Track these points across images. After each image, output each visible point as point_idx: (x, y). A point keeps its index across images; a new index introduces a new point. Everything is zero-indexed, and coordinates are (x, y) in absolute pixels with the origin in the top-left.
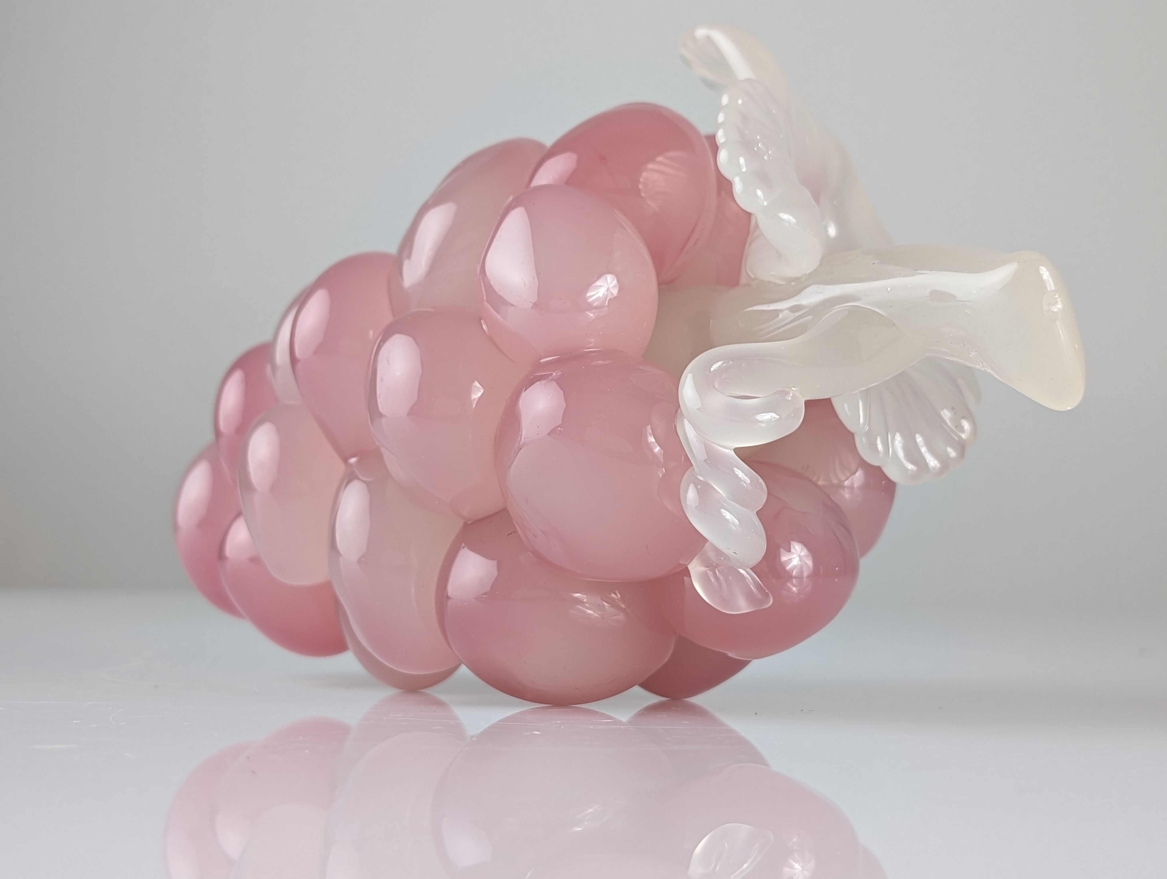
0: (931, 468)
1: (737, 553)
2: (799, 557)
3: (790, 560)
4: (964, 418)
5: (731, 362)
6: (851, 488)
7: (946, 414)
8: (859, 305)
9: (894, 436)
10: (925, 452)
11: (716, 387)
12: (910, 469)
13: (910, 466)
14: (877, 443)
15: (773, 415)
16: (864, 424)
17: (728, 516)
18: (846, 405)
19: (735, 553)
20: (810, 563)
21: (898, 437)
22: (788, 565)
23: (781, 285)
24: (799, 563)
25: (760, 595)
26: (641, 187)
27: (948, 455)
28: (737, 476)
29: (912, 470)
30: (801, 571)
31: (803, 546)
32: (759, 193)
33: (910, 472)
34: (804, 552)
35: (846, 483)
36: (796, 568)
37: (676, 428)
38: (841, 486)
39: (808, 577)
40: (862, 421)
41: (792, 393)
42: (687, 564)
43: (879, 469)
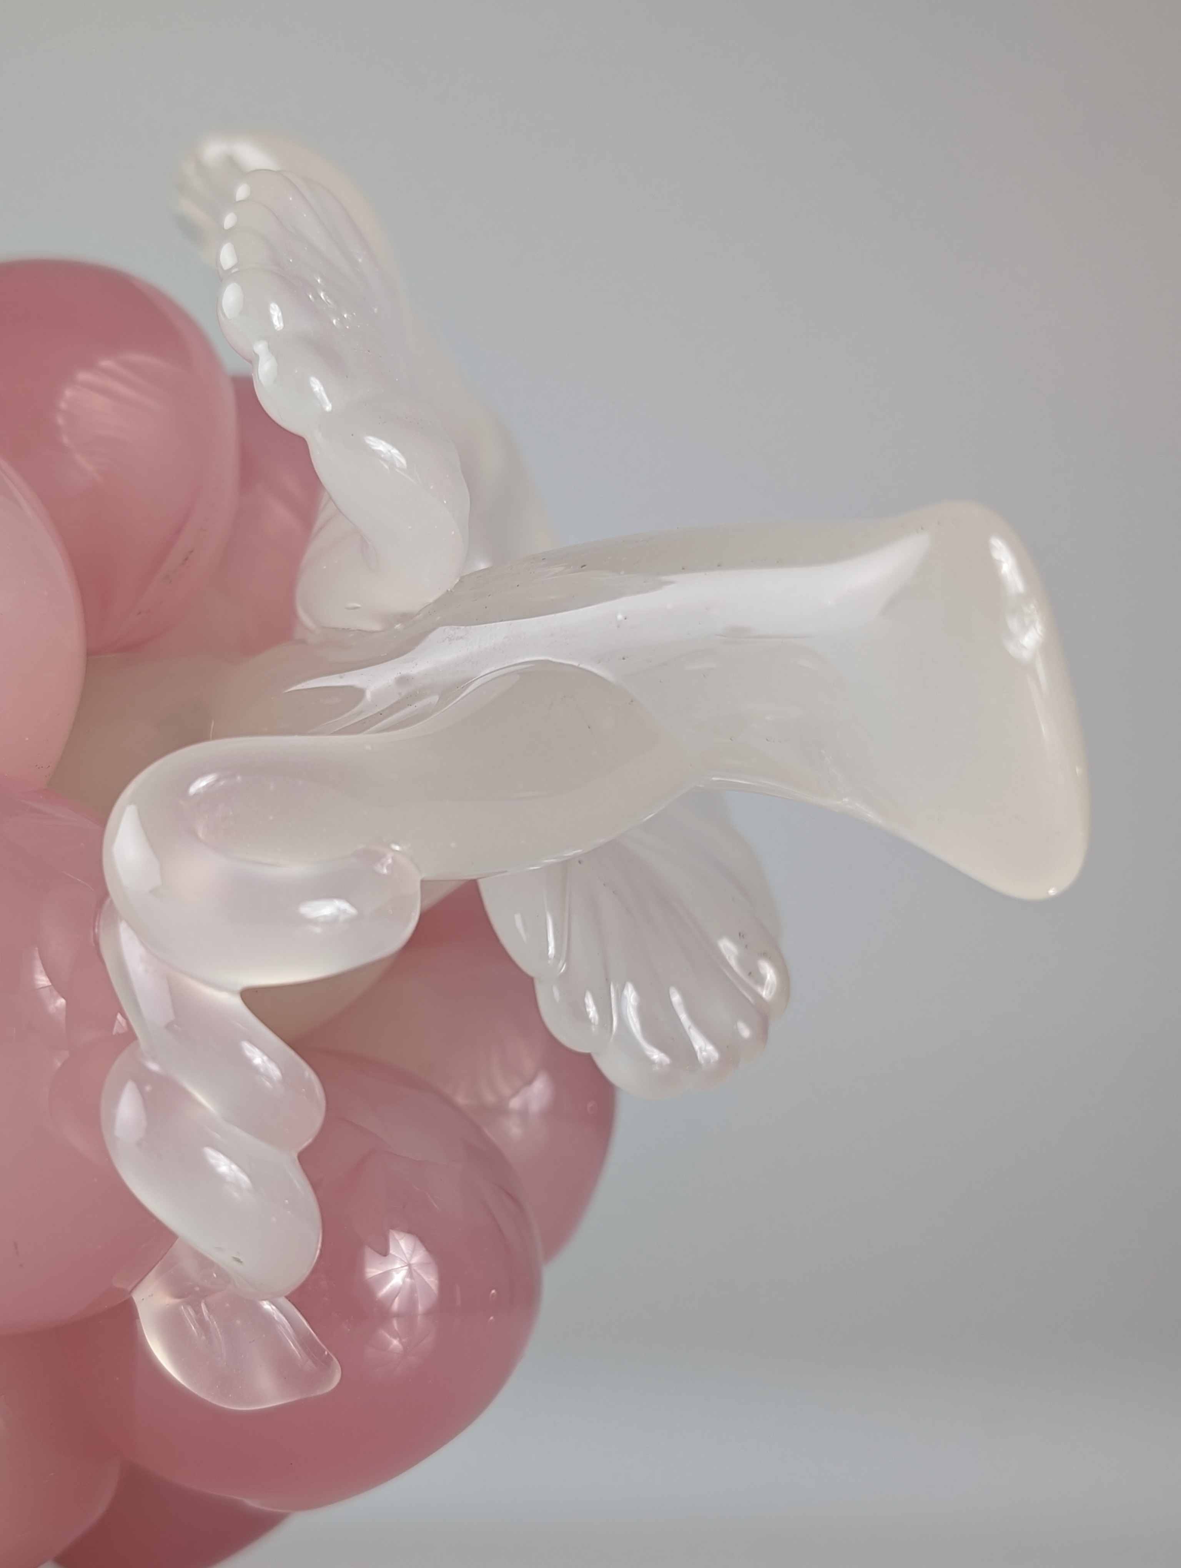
0: (702, 1062)
1: (242, 1260)
2: (407, 1268)
3: (386, 1276)
4: (765, 955)
5: (239, 778)
6: (524, 1113)
7: (728, 948)
8: (550, 659)
9: (622, 990)
10: (689, 1028)
11: (201, 835)
12: (657, 1061)
13: (656, 1055)
14: (586, 1001)
15: (343, 905)
16: (557, 956)
17: (224, 1166)
18: (518, 918)
19: (239, 1261)
20: (431, 1280)
21: (630, 995)
22: (381, 1288)
23: (373, 632)
24: (408, 1280)
25: (310, 1363)
26: (60, 421)
27: (737, 1033)
28: (247, 1063)
29: (660, 1064)
30: (411, 1301)
31: (418, 1243)
32: (317, 386)
33: (657, 1068)
34: (419, 1256)
35: (515, 1103)
36: (399, 1294)
37: (97, 944)
38: (500, 1110)
39: (428, 1313)
40: (551, 950)
41: (393, 859)
42: (129, 1289)
43: (587, 1061)
